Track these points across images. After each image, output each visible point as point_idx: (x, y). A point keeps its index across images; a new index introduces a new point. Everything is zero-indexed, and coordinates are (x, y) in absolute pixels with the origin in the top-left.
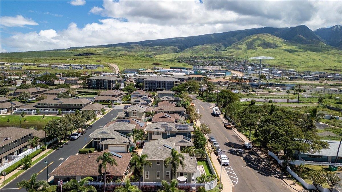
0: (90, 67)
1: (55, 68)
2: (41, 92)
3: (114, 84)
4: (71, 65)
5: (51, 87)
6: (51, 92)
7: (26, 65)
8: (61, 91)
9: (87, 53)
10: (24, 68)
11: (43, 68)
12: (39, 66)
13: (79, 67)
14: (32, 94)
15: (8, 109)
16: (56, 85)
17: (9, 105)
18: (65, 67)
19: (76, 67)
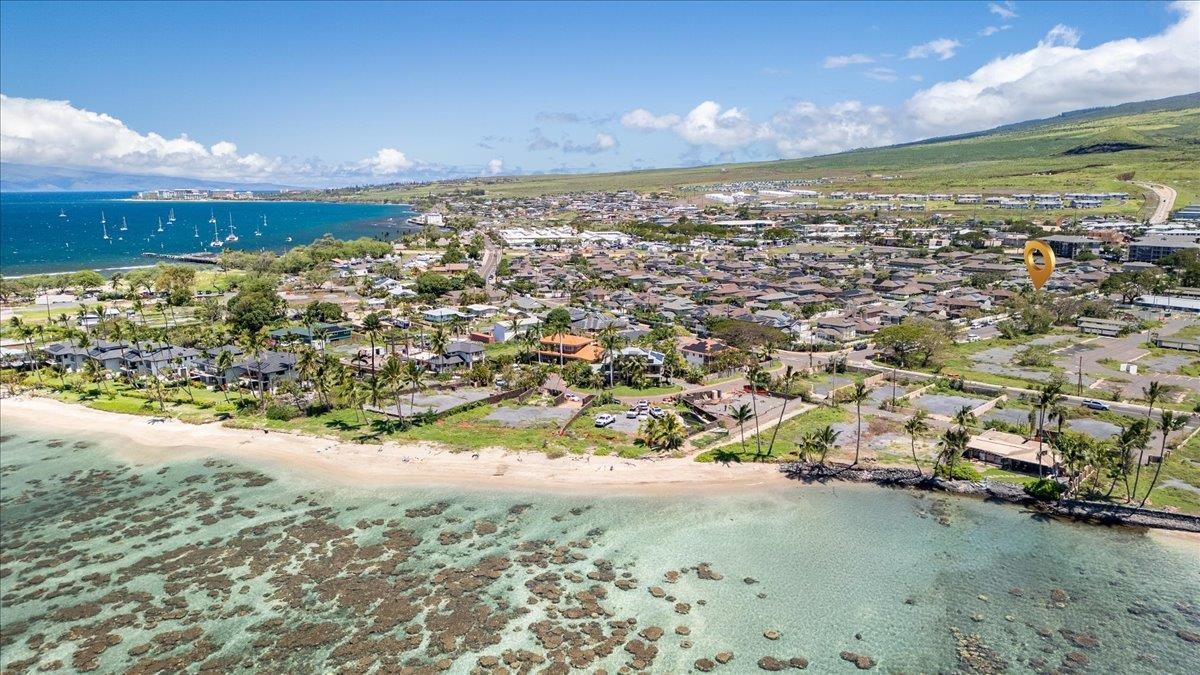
0: (1083, 201)
1: (994, 206)
2: (965, 257)
3: (1078, 250)
4: (1033, 198)
5: (977, 251)
6: (978, 257)
7: (932, 199)
8: (989, 256)
9: (1105, 145)
10: (930, 206)
11: (968, 207)
12: (960, 200)
13: (1054, 203)
14: (958, 258)
15: (937, 271)
16: (987, 247)
17: (937, 267)
18: (1018, 203)
19: (1044, 202)
